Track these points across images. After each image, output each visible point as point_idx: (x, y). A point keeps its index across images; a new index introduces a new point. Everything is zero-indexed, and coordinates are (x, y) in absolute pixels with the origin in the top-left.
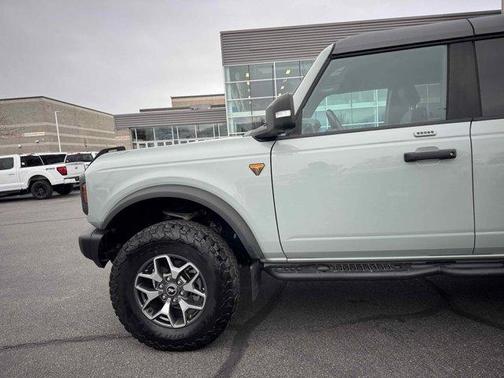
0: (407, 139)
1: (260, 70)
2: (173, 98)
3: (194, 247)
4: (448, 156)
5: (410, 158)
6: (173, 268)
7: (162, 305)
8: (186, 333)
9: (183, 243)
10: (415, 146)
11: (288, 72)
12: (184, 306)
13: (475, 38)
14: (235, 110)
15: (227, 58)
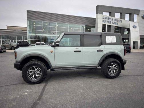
0: (75, 49)
1: (38, 23)
2: (7, 26)
3: (40, 65)
4: (80, 51)
5: (75, 51)
6: (35, 69)
7: (33, 76)
8: (37, 81)
9: (38, 64)
10: (76, 50)
11: (46, 24)
12: (37, 76)
13: (84, 35)
14: (30, 33)
15: (28, 18)
